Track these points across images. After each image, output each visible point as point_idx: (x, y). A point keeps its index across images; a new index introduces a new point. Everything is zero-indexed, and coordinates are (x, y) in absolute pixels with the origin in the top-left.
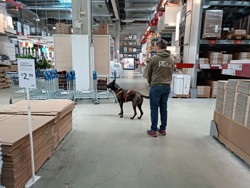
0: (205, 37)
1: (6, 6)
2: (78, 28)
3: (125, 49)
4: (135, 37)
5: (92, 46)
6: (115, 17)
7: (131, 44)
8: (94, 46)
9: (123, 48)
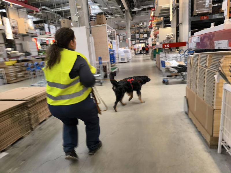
0: (196, 14)
1: (26, 11)
2: (76, 21)
3: (137, 36)
4: (145, 24)
5: (91, 36)
6: (124, 8)
7: (142, 30)
8: (93, 36)
9: (135, 35)
